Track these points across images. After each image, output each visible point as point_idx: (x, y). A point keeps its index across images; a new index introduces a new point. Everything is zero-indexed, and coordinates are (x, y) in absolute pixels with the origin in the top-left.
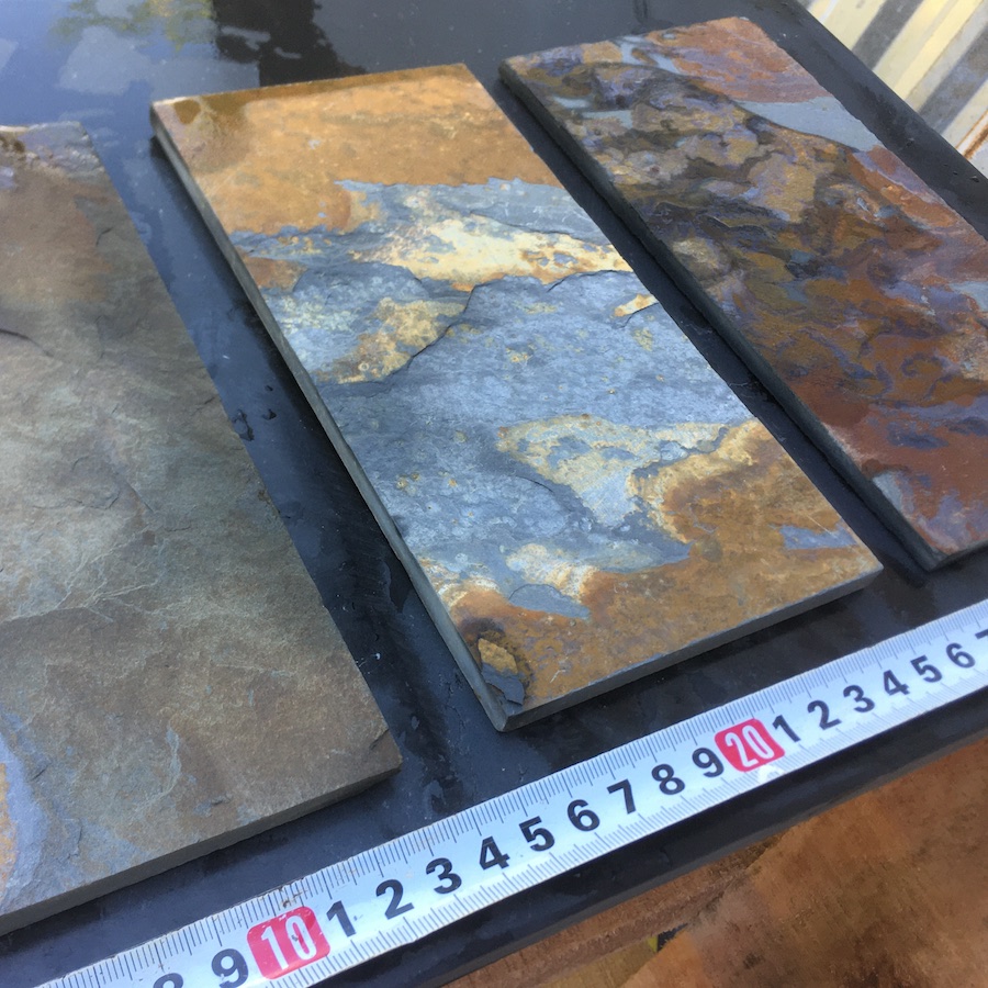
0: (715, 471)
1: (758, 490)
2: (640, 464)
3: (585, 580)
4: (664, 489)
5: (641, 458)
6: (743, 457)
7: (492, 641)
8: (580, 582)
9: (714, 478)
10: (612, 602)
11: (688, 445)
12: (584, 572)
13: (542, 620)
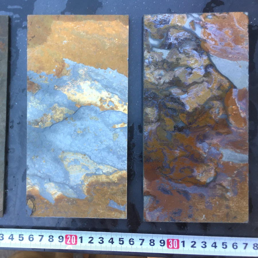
0: (106, 181)
1: (112, 189)
2: (89, 172)
3: (58, 195)
4: (90, 181)
5: (90, 171)
6: (115, 180)
7: (31, 201)
8: (57, 195)
9: (104, 182)
10: (61, 202)
11: (104, 172)
12: (59, 193)
13: (44, 200)
